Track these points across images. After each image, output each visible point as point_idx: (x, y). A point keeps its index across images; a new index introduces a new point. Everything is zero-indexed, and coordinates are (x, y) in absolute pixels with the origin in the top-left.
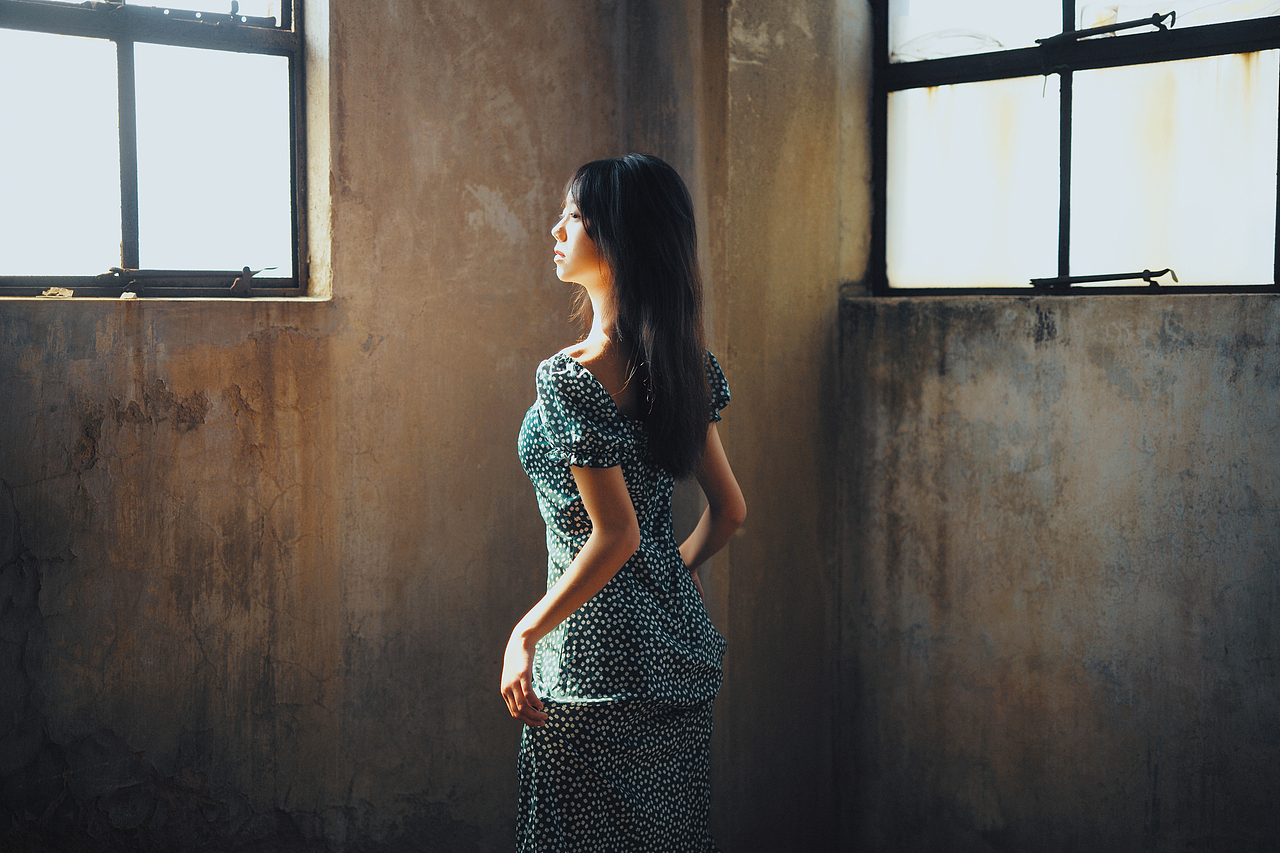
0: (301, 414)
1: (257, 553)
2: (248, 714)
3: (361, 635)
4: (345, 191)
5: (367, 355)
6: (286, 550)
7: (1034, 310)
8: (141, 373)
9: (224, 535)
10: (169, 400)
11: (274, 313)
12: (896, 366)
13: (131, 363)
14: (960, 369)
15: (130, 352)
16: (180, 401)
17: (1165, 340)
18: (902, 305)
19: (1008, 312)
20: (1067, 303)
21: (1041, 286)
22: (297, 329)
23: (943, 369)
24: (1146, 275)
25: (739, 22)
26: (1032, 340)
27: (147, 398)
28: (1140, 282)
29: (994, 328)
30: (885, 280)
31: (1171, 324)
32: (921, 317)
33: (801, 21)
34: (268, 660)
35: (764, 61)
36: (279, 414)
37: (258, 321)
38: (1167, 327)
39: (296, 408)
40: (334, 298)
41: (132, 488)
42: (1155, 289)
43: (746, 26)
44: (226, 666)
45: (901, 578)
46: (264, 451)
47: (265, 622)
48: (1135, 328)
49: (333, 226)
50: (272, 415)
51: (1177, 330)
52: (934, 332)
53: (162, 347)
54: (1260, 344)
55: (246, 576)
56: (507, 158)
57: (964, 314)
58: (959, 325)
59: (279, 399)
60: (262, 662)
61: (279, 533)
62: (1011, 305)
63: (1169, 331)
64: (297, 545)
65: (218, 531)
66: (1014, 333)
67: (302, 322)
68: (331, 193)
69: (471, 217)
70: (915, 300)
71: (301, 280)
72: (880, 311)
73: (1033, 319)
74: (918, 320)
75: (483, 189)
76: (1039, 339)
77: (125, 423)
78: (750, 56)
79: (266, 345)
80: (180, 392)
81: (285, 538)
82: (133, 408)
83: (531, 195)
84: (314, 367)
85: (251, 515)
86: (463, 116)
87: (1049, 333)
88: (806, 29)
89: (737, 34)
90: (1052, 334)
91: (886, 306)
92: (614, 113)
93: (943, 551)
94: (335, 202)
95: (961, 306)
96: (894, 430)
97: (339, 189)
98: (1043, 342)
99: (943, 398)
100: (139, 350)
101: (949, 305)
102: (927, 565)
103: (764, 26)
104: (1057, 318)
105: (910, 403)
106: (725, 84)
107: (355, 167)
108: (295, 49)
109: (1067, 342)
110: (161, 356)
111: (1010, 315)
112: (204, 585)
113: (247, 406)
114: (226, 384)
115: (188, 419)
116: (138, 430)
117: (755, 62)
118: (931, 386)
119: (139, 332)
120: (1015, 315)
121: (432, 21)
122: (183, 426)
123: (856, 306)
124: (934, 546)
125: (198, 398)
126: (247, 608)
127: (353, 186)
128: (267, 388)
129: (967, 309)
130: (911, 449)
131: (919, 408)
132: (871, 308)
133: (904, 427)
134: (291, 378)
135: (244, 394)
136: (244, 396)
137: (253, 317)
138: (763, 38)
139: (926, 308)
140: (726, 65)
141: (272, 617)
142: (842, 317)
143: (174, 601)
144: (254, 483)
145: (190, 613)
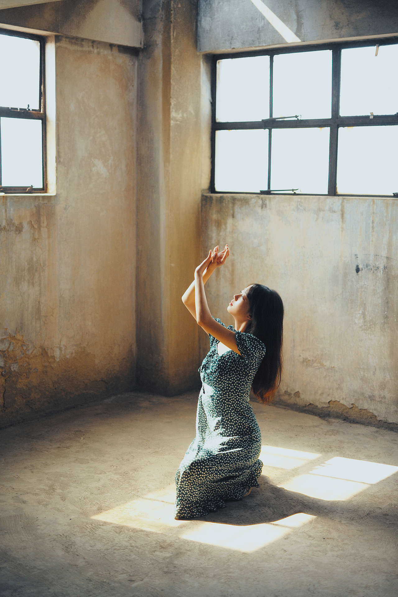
0: (48, 229)
1: (36, 271)
2: (34, 318)
3: (63, 296)
4: (60, 161)
5: (65, 211)
6: (44, 269)
7: (261, 199)
8: (6, 217)
9: (28, 265)
10: (13, 224)
11: (41, 199)
12: (219, 215)
13: (4, 214)
14: (238, 216)
15: (4, 211)
16: (16, 225)
17: (298, 209)
18: (221, 197)
19: (253, 200)
20: (270, 198)
21: (263, 193)
22: (47, 204)
23: (233, 216)
24: (293, 190)
25: (174, 110)
26: (260, 208)
27: (8, 224)
28: (291, 192)
29: (249, 204)
30: (214, 189)
31: (300, 204)
32: (227, 200)
33: (191, 109)
34: (39, 302)
35: (181, 122)
36: (42, 229)
37: (36, 201)
38: (298, 205)
39: (46, 227)
40: (57, 194)
41: (4, 251)
42: (295, 194)
43: (176, 111)
44: (28, 304)
45: (220, 279)
46: (38, 240)
47: (38, 291)
48: (290, 205)
49: (56, 172)
50: (40, 229)
51: (301, 206)
52: (231, 205)
53: (12, 209)
54: (324, 211)
55: (33, 277)
56: (103, 150)
57: (240, 200)
58: (238, 203)
59: (42, 225)
60: (38, 303)
61: (42, 265)
62: (254, 198)
63: (299, 207)
64: (47, 268)
65: (26, 264)
66: (255, 206)
67: (48, 201)
68: (56, 162)
69: (93, 169)
70: (225, 195)
71: (44, 189)
72: (214, 198)
73: (260, 202)
74: (226, 201)
75: (97, 160)
76: (262, 208)
77: (2, 231)
78: (177, 121)
79: (38, 208)
80: (17, 222)
81: (44, 266)
82: (5, 228)
83: (110, 162)
84: (51, 215)
85: (35, 259)
86: (91, 138)
87: (265, 206)
88: (192, 112)
89: (173, 114)
90: (266, 206)
91: (217, 197)
92: (133, 136)
93: (233, 271)
94: (57, 165)
95: (239, 197)
96: (218, 234)
97: (58, 161)
98: (264, 209)
99: (233, 225)
100: (6, 210)
101: (236, 197)
102: (228, 274)
103: (181, 111)
104: (267, 202)
105: (223, 226)
106: (169, 130)
107: (62, 155)
108: (44, 119)
109: (270, 209)
110: (12, 212)
111: (253, 201)
112: (23, 280)
113: (34, 227)
114: (28, 220)
115: (18, 230)
116: (6, 234)
117: (178, 122)
118: (230, 221)
119: (6, 205)
120: (255, 200)
121: (83, 109)
122: (17, 232)
123: (206, 197)
124: (230, 269)
125: (21, 224)
126: (34, 287)
127: (62, 160)
128: (38, 221)
129: (241, 198)
130: (224, 240)
131: (226, 228)
132: (211, 198)
133: (221, 234)
134: (45, 218)
135: (33, 223)
136: (33, 224)
137: (35, 200)
138: (180, 115)
139: (228, 198)
140: (170, 124)
141: (40, 290)
142: (202, 200)
143: (15, 284)
144: (35, 249)
145: (19, 288)
